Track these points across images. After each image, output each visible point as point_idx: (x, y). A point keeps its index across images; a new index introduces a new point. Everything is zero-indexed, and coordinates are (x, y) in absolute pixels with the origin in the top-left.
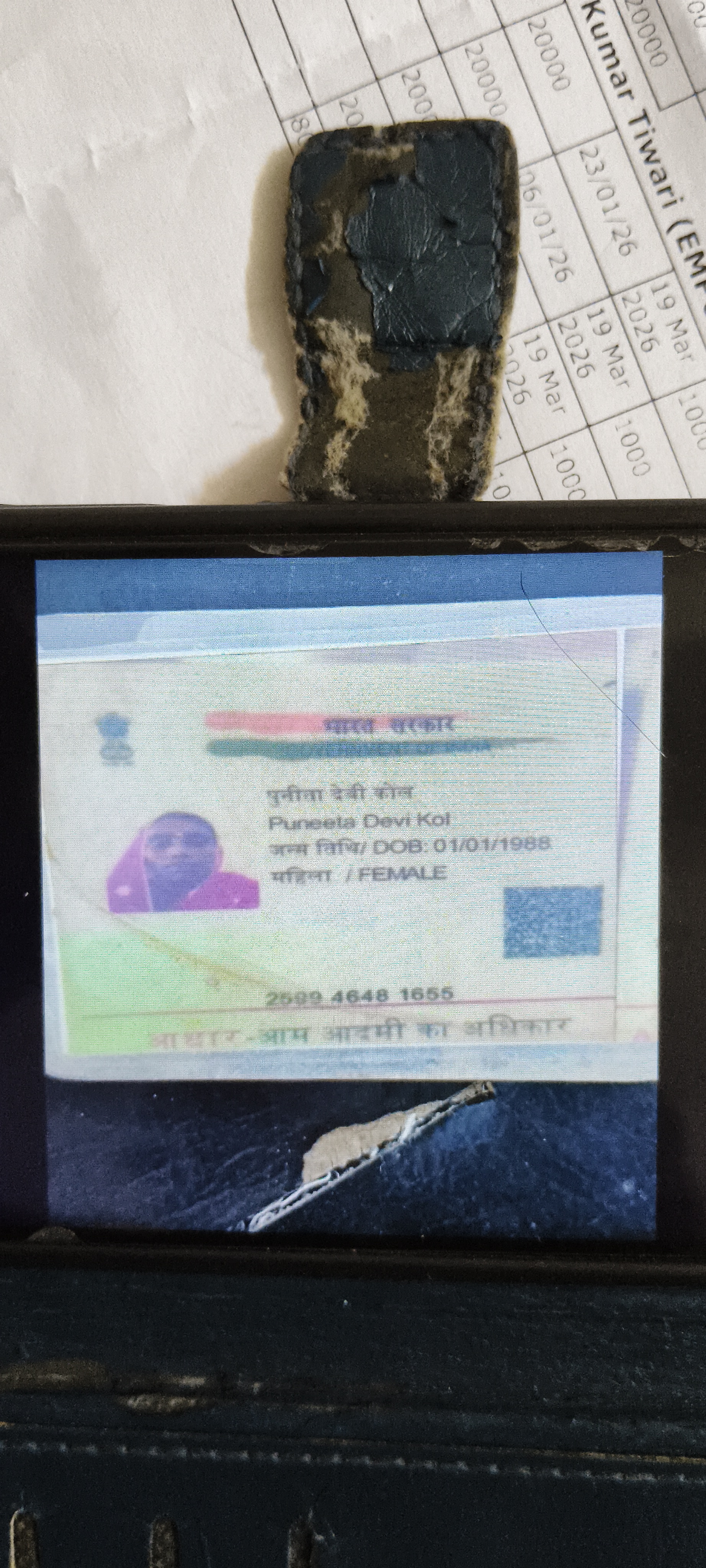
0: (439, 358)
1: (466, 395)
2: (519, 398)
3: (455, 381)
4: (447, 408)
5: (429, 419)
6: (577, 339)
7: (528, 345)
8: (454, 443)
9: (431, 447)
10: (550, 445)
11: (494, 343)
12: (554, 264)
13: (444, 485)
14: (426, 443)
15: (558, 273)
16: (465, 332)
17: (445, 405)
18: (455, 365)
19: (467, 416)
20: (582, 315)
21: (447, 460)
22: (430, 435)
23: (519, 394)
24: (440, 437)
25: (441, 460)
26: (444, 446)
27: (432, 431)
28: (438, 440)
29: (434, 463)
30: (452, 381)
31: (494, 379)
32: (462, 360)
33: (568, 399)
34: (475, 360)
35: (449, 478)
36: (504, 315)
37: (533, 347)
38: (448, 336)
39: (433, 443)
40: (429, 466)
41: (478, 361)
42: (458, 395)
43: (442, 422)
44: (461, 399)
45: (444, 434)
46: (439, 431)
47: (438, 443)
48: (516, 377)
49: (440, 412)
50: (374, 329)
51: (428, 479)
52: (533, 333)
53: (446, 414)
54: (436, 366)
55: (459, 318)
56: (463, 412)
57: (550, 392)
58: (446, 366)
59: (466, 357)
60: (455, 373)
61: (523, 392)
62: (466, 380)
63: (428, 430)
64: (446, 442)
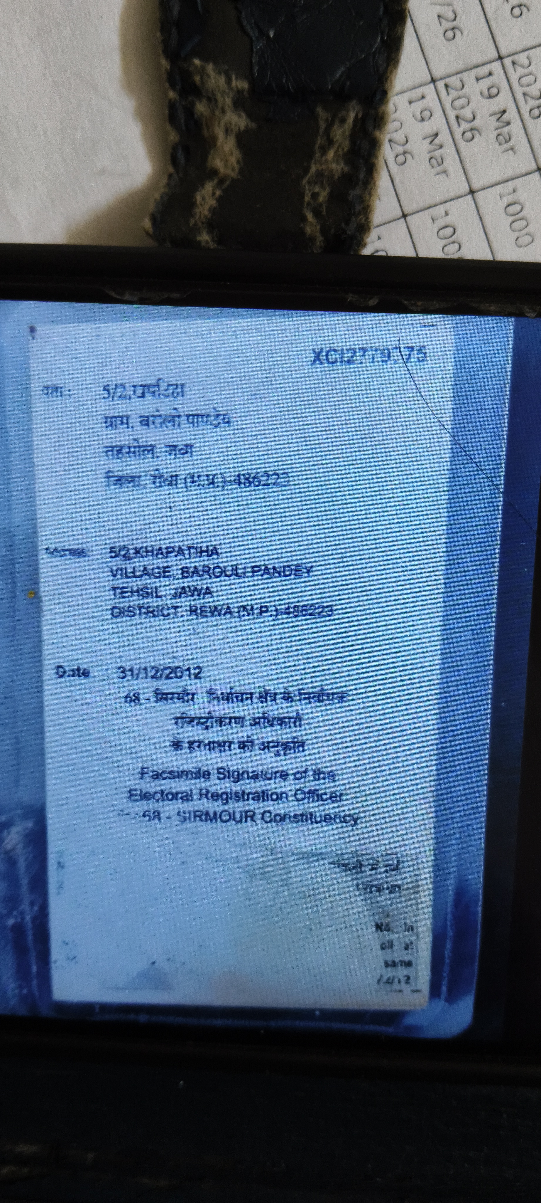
0: (320, 111)
1: (346, 149)
2: (401, 159)
3: (336, 135)
4: (326, 160)
5: (308, 169)
6: (461, 102)
7: (412, 105)
8: (331, 195)
9: (307, 198)
10: (431, 210)
11: (378, 97)
12: (443, 21)
13: (319, 239)
14: (302, 195)
15: (446, 31)
16: (348, 83)
17: (324, 159)
18: (337, 118)
19: (346, 169)
20: (469, 78)
21: (324, 213)
22: (307, 187)
23: (401, 154)
24: (317, 190)
25: (317, 213)
26: (321, 199)
27: (309, 183)
28: (315, 193)
29: (310, 216)
30: (332, 134)
31: (377, 133)
32: (344, 113)
33: (452, 163)
34: (357, 115)
35: (323, 231)
36: (389, 68)
37: (418, 107)
38: (330, 88)
39: (310, 195)
40: (304, 219)
41: (360, 116)
42: (338, 148)
43: (320, 174)
44: (340, 152)
45: (322, 186)
46: (316, 183)
47: (315, 196)
48: (399, 136)
49: (318, 166)
50: (252, 74)
51: (302, 232)
52: (419, 92)
53: (324, 167)
54: (316, 118)
55: (343, 69)
56: (342, 165)
57: (432, 154)
58: (327, 120)
59: (348, 111)
60: (336, 127)
61: (405, 153)
62: (347, 133)
63: (305, 181)
64: (323, 195)
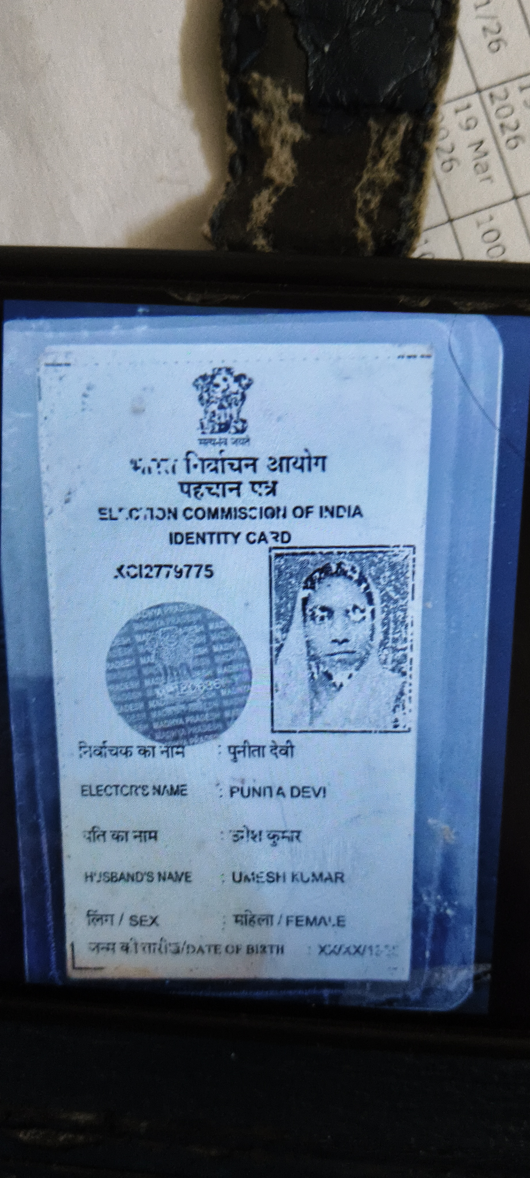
0: (372, 123)
1: (397, 159)
2: (447, 165)
3: (387, 146)
4: (378, 170)
5: (360, 178)
6: (506, 111)
7: (459, 114)
8: (383, 203)
9: (359, 205)
10: (476, 214)
11: (428, 110)
12: (488, 34)
13: (371, 244)
14: (354, 202)
15: (490, 43)
16: (400, 96)
17: (375, 168)
18: (388, 130)
19: (397, 177)
20: (513, 87)
21: (376, 218)
22: (359, 194)
23: (447, 161)
24: (368, 196)
25: (369, 219)
26: (372, 206)
27: (361, 189)
28: (367, 200)
29: (362, 222)
30: (384, 145)
31: (426, 143)
32: (394, 125)
33: (496, 169)
34: (407, 126)
35: (376, 237)
36: (439, 83)
37: (463, 116)
38: (382, 101)
39: (362, 202)
40: (356, 224)
41: (410, 127)
42: (389, 158)
43: (371, 182)
44: (391, 162)
45: (374, 193)
46: (368, 190)
47: (367, 203)
48: (446, 145)
49: (370, 175)
50: (307, 88)
51: (354, 237)
52: (465, 102)
53: (375, 176)
54: (368, 129)
55: (394, 83)
56: (393, 173)
57: (477, 161)
58: (378, 131)
59: (399, 123)
60: (387, 138)
61: (451, 160)
62: (398, 144)
63: (357, 189)
64: (375, 202)
